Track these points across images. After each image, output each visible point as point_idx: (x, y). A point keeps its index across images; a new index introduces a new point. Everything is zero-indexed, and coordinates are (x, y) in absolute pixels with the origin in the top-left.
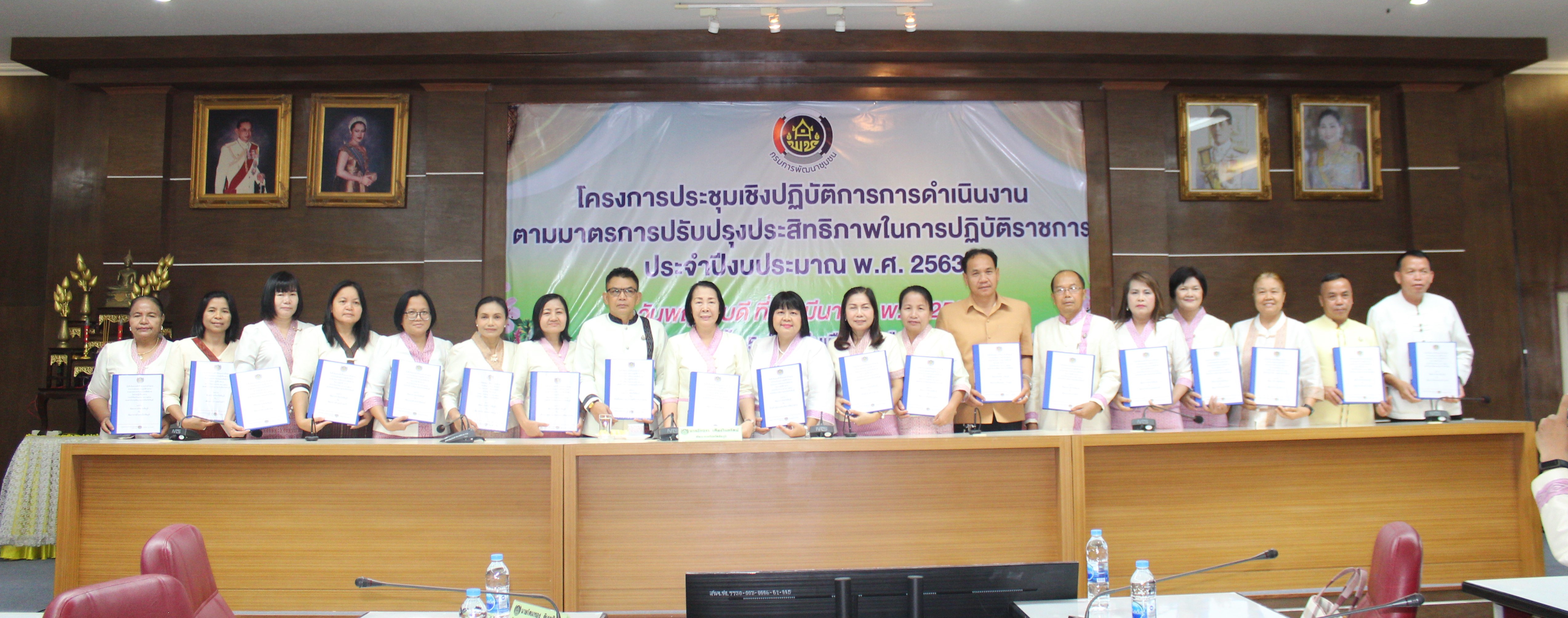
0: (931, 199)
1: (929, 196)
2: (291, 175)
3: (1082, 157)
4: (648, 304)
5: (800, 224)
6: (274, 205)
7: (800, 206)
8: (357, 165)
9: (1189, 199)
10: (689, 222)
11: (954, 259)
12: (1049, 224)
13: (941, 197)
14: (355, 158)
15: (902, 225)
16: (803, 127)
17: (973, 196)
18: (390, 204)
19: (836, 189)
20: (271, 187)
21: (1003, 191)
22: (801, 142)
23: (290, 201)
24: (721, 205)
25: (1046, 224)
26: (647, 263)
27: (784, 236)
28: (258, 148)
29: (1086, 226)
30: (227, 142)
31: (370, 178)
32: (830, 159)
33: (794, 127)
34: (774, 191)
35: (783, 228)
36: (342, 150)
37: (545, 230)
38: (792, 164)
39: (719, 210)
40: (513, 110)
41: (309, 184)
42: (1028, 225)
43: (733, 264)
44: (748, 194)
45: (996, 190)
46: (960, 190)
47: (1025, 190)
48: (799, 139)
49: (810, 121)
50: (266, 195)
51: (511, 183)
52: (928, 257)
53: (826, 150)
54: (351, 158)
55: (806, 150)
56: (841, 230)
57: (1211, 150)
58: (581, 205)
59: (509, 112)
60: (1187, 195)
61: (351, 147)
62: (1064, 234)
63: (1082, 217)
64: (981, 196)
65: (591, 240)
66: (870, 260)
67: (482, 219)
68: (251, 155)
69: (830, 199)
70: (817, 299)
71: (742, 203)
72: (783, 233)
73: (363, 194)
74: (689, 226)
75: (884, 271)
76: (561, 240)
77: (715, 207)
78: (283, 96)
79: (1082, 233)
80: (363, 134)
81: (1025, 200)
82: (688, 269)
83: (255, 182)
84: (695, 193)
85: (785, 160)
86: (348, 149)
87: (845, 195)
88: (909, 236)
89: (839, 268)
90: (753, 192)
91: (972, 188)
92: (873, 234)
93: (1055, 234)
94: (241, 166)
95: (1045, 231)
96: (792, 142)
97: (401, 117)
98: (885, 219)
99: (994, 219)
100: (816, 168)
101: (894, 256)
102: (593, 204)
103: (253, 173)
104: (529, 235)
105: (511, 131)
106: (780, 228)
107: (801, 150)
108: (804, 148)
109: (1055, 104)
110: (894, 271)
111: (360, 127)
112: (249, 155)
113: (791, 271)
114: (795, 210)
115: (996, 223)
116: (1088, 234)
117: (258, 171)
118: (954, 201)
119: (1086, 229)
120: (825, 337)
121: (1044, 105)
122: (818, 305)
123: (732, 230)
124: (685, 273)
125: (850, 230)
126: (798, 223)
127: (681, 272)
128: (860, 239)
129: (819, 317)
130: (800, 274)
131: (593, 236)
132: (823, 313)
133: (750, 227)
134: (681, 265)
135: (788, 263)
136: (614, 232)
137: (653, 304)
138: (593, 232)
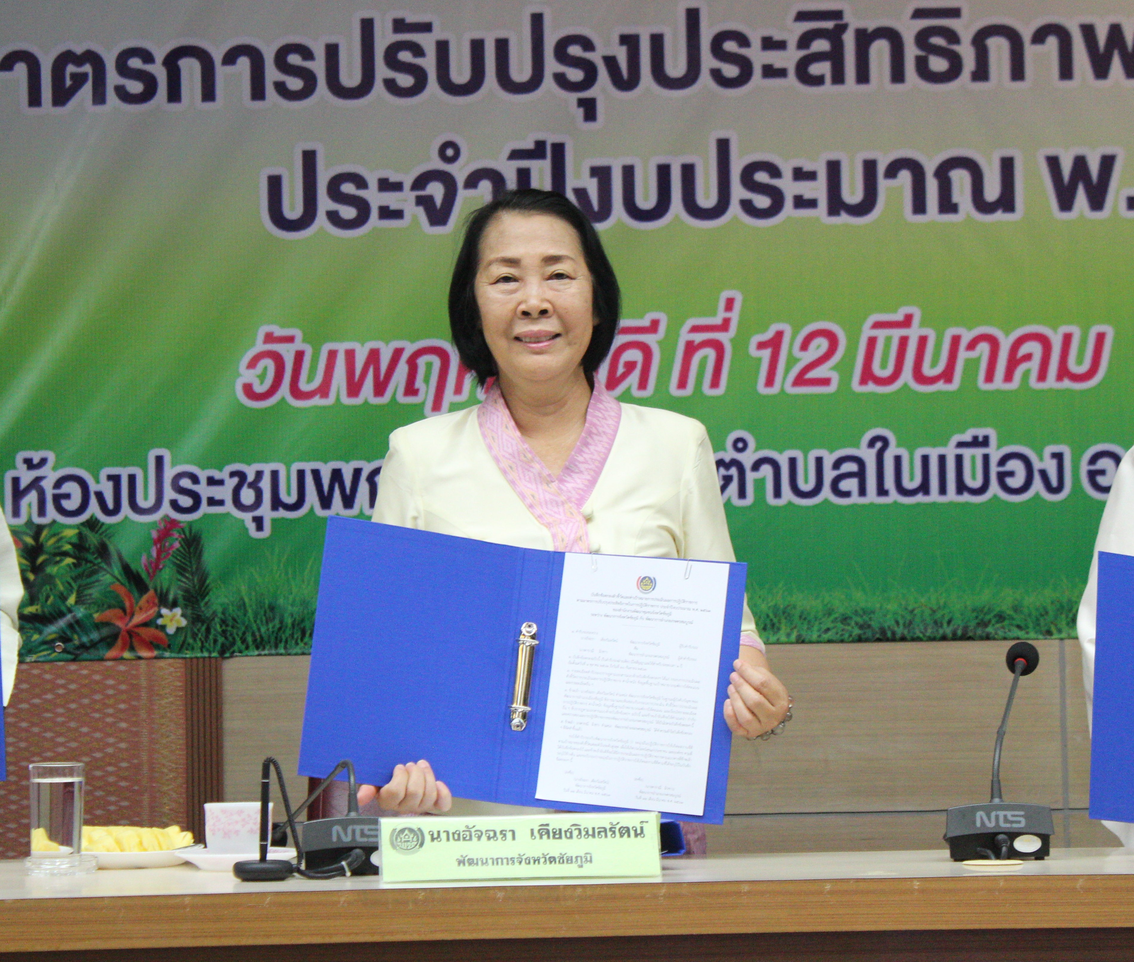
4: (279, 332)
5: (842, 28)
10: (426, 27)
26: (275, 183)
27: (782, 73)
35: (781, 45)
43: (595, 179)
56: (998, 48)
65: (62, 96)
66: (1108, 162)
70: (908, 310)
72: (778, 64)
74: (427, 41)
82: (427, 202)
89: (992, 191)
92: (1117, 66)
106: (769, 44)
113: (812, 204)
120: (941, 451)
122: (914, 333)
123: (588, 55)
124: (415, 218)
125: (1030, 51)
126: (837, 26)
127: (398, 214)
128: (1067, 84)
129: (919, 377)
130: (844, 218)
131: (68, 83)
132: (934, 364)
133: (657, 41)
134: (398, 187)
135: (800, 174)
136: (149, 68)
137: (298, 333)
138: (71, 69)
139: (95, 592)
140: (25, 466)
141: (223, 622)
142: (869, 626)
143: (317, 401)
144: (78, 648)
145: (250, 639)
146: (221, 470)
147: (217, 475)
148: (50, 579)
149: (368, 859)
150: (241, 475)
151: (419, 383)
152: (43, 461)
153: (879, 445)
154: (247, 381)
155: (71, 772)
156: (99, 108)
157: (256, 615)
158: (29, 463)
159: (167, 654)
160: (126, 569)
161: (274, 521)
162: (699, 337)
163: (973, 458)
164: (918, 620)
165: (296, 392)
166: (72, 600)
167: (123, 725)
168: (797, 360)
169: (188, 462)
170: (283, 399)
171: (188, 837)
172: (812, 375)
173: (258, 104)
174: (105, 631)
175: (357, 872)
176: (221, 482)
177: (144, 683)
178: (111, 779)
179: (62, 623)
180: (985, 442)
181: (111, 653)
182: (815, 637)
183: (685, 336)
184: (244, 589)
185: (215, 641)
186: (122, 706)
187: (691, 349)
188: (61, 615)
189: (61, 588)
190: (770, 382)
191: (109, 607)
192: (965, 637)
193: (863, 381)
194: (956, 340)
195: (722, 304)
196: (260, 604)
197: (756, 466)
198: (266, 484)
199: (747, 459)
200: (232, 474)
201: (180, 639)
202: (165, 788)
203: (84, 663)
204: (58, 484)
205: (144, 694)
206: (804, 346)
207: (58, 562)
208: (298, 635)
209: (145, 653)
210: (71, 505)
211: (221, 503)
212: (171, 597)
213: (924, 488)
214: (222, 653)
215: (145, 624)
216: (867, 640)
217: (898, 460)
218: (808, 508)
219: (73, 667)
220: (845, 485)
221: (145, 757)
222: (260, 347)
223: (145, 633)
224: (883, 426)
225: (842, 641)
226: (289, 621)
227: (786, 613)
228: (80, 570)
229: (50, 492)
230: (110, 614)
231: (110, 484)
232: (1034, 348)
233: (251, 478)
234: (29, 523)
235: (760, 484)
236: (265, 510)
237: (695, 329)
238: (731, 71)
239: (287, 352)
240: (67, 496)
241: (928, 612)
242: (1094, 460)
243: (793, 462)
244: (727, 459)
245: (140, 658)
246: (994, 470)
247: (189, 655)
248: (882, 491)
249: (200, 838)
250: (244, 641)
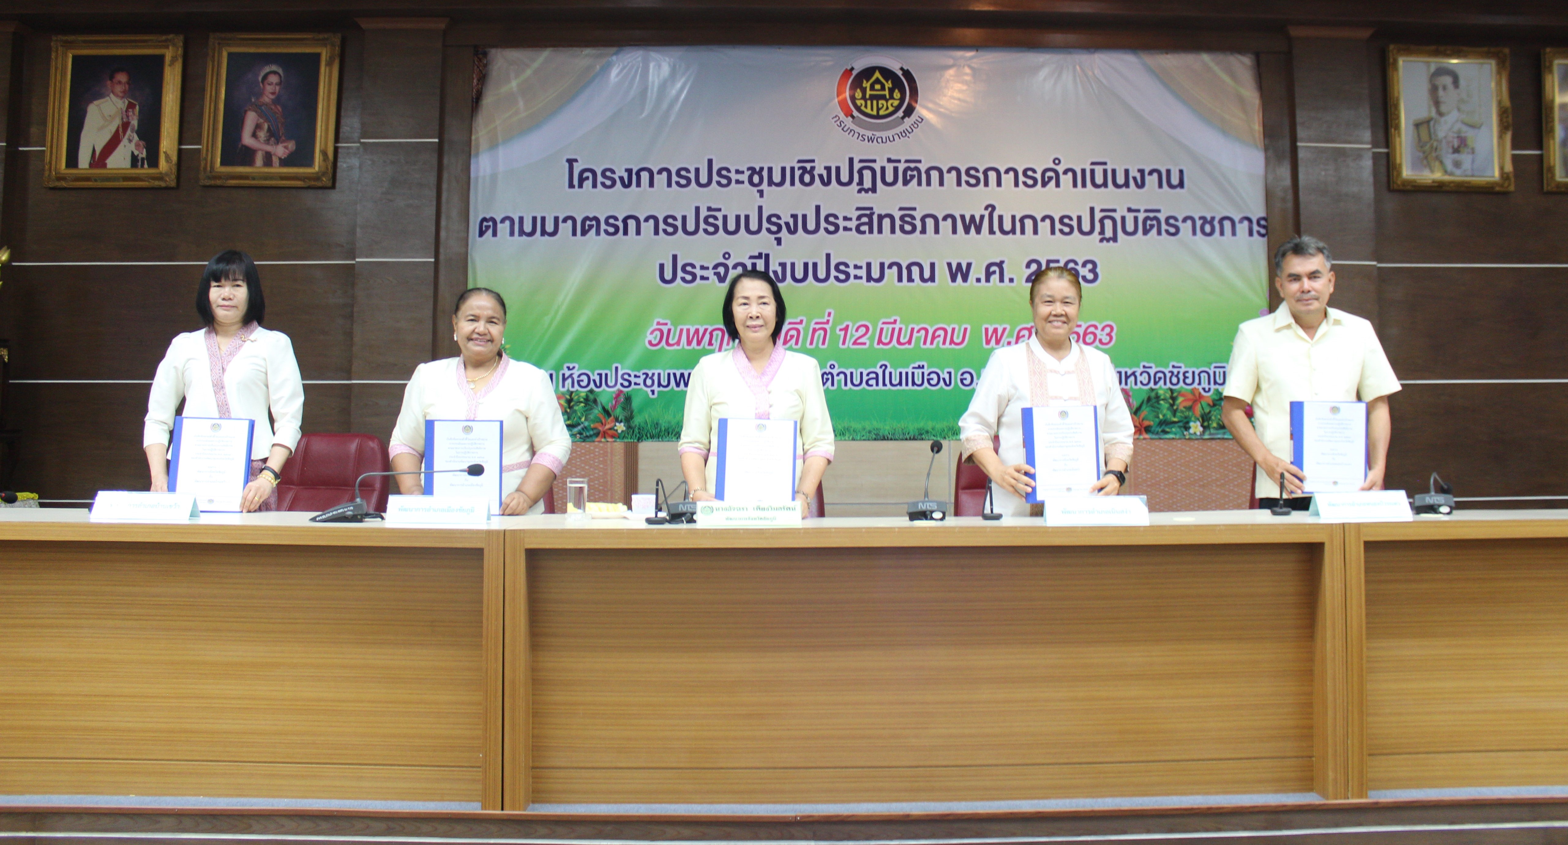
0: (1053, 182)
1: (1050, 178)
2: (181, 142)
3: (1257, 127)
4: (662, 321)
5: (873, 213)
6: (157, 183)
7: (874, 189)
8: (269, 129)
9: (1401, 188)
10: (719, 210)
11: (1084, 265)
12: (1213, 218)
13: (1066, 180)
14: (267, 120)
15: (1013, 217)
16: (877, 81)
17: (1110, 180)
18: (313, 183)
19: (923, 167)
20: (153, 159)
21: (1151, 173)
22: (875, 102)
23: (178, 177)
24: (764, 186)
25: (1209, 219)
26: (662, 266)
27: (850, 229)
28: (137, 107)
29: (1263, 222)
30: (96, 99)
31: (286, 147)
32: (916, 124)
33: (865, 82)
34: (838, 169)
35: (850, 219)
36: (250, 109)
37: (521, 219)
38: (862, 131)
39: (761, 193)
40: (481, 56)
41: (204, 155)
42: (1185, 220)
43: (780, 268)
44: (801, 171)
45: (1142, 172)
46: (1092, 172)
47: (1181, 172)
48: (872, 98)
49: (887, 73)
50: (146, 170)
51: (477, 155)
52: (1049, 262)
53: (909, 111)
54: (261, 120)
55: (882, 113)
56: (930, 222)
57: (1432, 123)
58: (571, 186)
59: (476, 59)
60: (1399, 182)
61: (261, 106)
62: (1234, 233)
63: (1258, 211)
64: (1121, 180)
65: (584, 233)
66: (969, 265)
67: (434, 203)
68: (128, 116)
69: (915, 181)
70: (895, 318)
71: (793, 183)
72: (849, 226)
73: (277, 169)
74: (719, 215)
75: (988, 280)
76: (544, 232)
77: (755, 189)
78: (171, 36)
79: (1259, 233)
80: (278, 88)
81: (1181, 185)
82: (717, 274)
83: (133, 153)
84: (728, 170)
85: (853, 127)
86: (259, 109)
87: (935, 175)
88: (1023, 232)
89: (927, 275)
90: (808, 169)
91: (1109, 168)
92: (973, 229)
93: (1222, 233)
94: (114, 129)
95: (1208, 228)
96: (863, 102)
97: (329, 64)
98: (990, 209)
99: (1138, 211)
100: (896, 137)
101: (1002, 259)
102: (588, 184)
103: (130, 141)
104: (499, 226)
105: (478, 84)
106: (846, 219)
107: (875, 113)
108: (878, 109)
109: (1220, 57)
110: (1002, 280)
111: (273, 79)
112: (125, 116)
113: (861, 278)
114: (867, 195)
115: (1141, 216)
116: (1267, 233)
117: (136, 138)
118: (1084, 185)
119: (1264, 227)
120: (907, 370)
121: (1206, 57)
122: (897, 327)
123: (779, 221)
124: (713, 280)
125: (941, 223)
126: (871, 213)
127: (707, 279)
128: (955, 236)
129: (899, 342)
130: (872, 283)
131: (587, 228)
132: (904, 338)
133: (804, 217)
134: (707, 268)
135: (856, 267)
136: (616, 223)
137: (669, 322)
138: (588, 223)
139: (592, 417)
140: (567, 369)
141: (639, 429)
142: (879, 435)
143: (675, 347)
144: (585, 437)
145: (649, 436)
146: (639, 372)
147: (638, 374)
148: (575, 411)
149: (692, 517)
150: (647, 375)
151: (713, 341)
152: (574, 368)
153: (884, 367)
154: (650, 339)
155: (582, 482)
156: (598, 237)
157: (651, 426)
158: (569, 368)
159: (618, 440)
160: (604, 408)
161: (658, 392)
162: (818, 326)
163: (918, 373)
164: (897, 432)
165: (668, 344)
166: (583, 419)
167: (601, 466)
168: (854, 336)
169: (627, 369)
170: (663, 347)
171: (625, 507)
172: (859, 341)
173: (656, 237)
174: (595, 431)
175: (688, 522)
176: (639, 377)
177: (609, 450)
178: (597, 486)
179: (579, 428)
180: (923, 367)
181: (598, 439)
182: (858, 438)
183: (813, 326)
184: (647, 417)
185: (636, 436)
186: (601, 459)
187: (815, 330)
188: (579, 424)
189: (579, 414)
190: (844, 343)
191: (597, 422)
192: (914, 439)
193: (878, 344)
194: (913, 329)
195: (827, 314)
196: (653, 423)
197: (838, 375)
198: (656, 378)
199: (835, 372)
200: (643, 374)
201: (623, 434)
202: (616, 490)
203: (587, 443)
204: (579, 376)
205: (609, 455)
206: (857, 330)
207: (578, 405)
208: (666, 434)
209: (610, 440)
210: (584, 384)
211: (639, 384)
212: (620, 419)
213: (900, 384)
214: (638, 440)
215: (610, 429)
216: (878, 440)
217: (890, 373)
218: (857, 391)
219: (583, 444)
220: (870, 382)
221: (609, 478)
222: (655, 326)
223: (610, 432)
224: (886, 360)
225: (869, 440)
226: (663, 429)
227: (848, 429)
228: (587, 408)
229: (576, 379)
230: (598, 425)
231: (598, 377)
232: (941, 333)
233: (650, 375)
234: (568, 390)
235: (839, 381)
236: (655, 387)
237: (817, 323)
238: (832, 228)
239: (665, 329)
240: (582, 381)
241: (900, 430)
242: (962, 374)
243: (852, 373)
244: (827, 372)
245: (608, 441)
246: (926, 377)
247: (626, 440)
248: (884, 384)
249: (630, 508)
250: (646, 436)
